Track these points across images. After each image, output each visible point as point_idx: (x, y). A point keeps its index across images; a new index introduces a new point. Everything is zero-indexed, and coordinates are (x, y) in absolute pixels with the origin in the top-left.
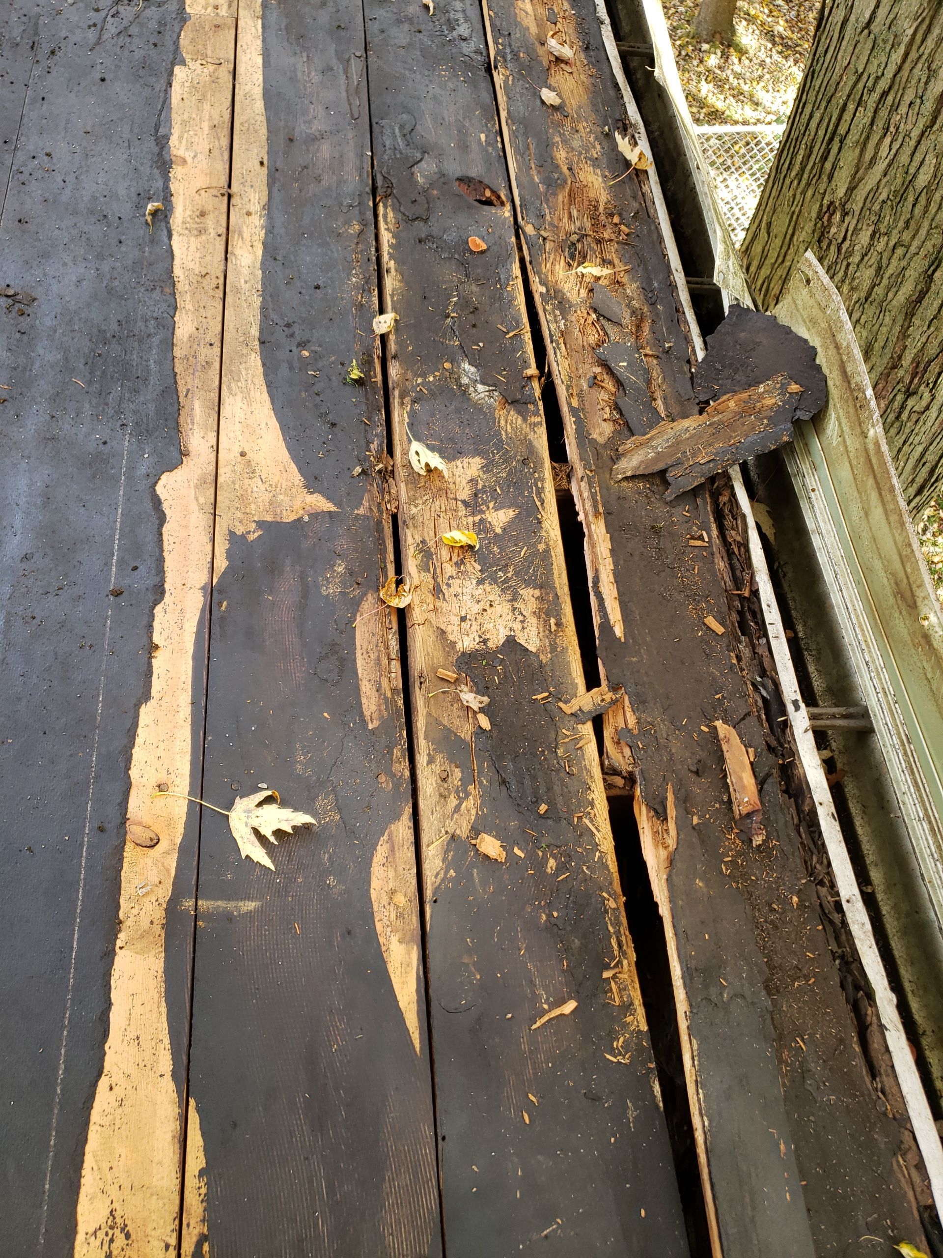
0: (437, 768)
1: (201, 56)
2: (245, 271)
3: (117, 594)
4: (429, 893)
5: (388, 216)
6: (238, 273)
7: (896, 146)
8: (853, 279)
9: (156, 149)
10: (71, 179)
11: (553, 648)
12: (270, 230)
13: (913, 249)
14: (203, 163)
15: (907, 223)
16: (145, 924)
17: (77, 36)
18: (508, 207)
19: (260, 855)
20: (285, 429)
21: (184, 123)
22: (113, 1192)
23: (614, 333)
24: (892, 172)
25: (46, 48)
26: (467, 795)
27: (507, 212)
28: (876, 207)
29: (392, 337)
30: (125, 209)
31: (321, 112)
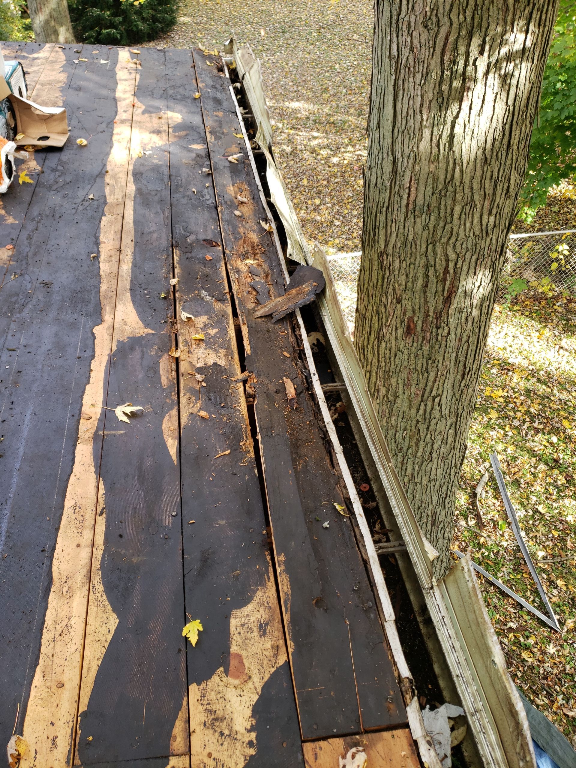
0: (187, 396)
1: (112, 213)
2: (125, 271)
3: (79, 358)
4: (182, 427)
5: (177, 252)
6: (123, 271)
7: (397, 226)
8: (398, 281)
9: (95, 240)
10: (65, 250)
11: (230, 365)
12: (134, 259)
13: (417, 265)
14: (111, 242)
15: (411, 254)
16: (87, 437)
17: (69, 212)
18: (221, 246)
19: (125, 419)
20: (138, 312)
21: (105, 232)
22: (76, 499)
23: (257, 279)
24: (399, 236)
25: (58, 216)
26: (197, 403)
27: (220, 248)
28: (398, 250)
29: (177, 286)
30: (84, 257)
31: (154, 225)
